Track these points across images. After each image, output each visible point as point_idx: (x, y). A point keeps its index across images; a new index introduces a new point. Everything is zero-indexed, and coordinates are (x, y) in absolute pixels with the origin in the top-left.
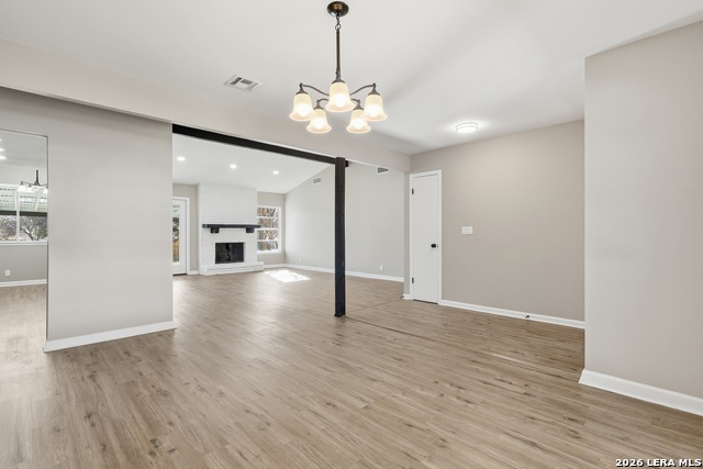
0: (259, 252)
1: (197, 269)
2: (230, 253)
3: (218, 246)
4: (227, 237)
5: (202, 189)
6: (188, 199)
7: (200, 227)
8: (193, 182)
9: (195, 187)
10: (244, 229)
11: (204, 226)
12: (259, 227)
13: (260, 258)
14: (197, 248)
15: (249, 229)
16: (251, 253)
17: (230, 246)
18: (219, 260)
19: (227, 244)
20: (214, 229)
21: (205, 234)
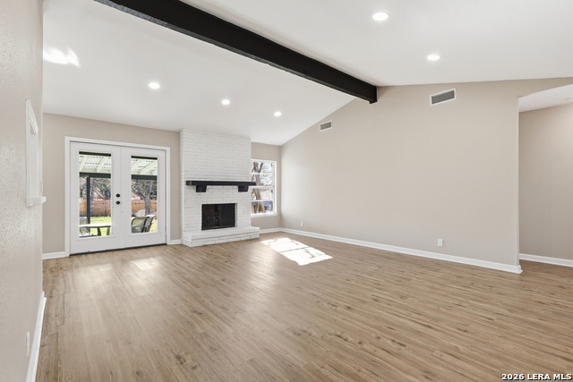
0: (253, 215)
1: (180, 237)
2: (218, 216)
3: (205, 207)
4: (216, 196)
5: (185, 136)
6: (168, 149)
7: (183, 184)
8: (174, 127)
9: (177, 135)
10: (236, 187)
11: (188, 183)
12: (254, 184)
13: (254, 223)
14: (180, 211)
15: (243, 187)
16: (244, 216)
17: (219, 208)
18: (206, 225)
19: (216, 206)
20: (201, 186)
21: (189, 194)
